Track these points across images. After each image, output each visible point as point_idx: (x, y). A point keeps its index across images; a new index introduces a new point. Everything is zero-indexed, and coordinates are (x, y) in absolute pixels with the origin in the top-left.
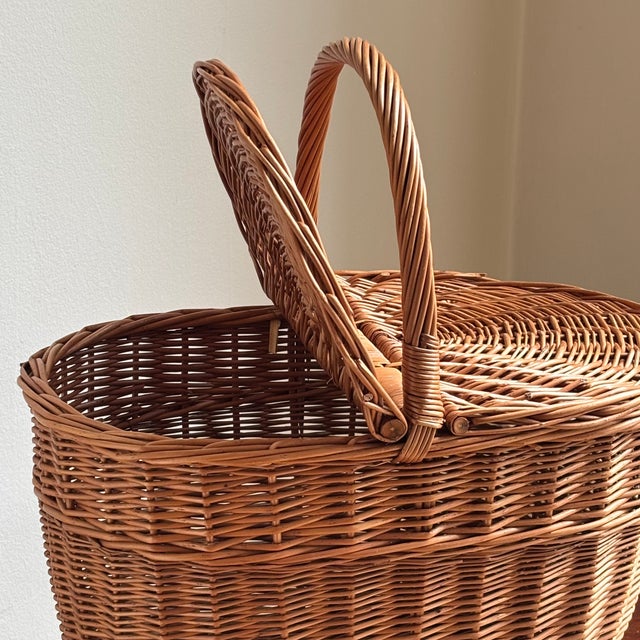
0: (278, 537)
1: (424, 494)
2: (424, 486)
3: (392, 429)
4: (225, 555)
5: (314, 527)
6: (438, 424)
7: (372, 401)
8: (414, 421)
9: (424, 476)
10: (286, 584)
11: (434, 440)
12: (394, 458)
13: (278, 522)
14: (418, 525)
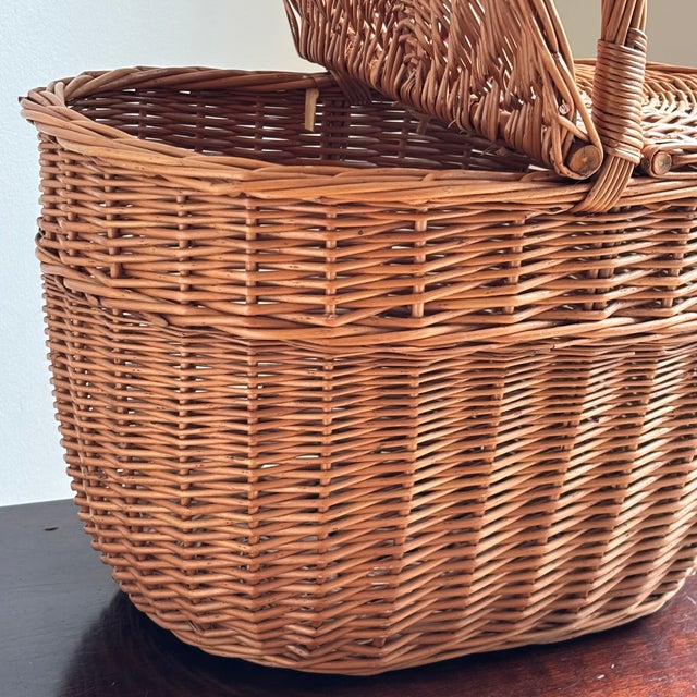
0: (419, 309)
1: (603, 258)
2: (605, 246)
3: (585, 160)
4: (351, 331)
5: (464, 298)
6: (637, 158)
7: (567, 116)
8: (610, 151)
9: (607, 233)
10: (422, 376)
11: (631, 181)
12: (576, 203)
13: (422, 288)
14: (589, 301)
